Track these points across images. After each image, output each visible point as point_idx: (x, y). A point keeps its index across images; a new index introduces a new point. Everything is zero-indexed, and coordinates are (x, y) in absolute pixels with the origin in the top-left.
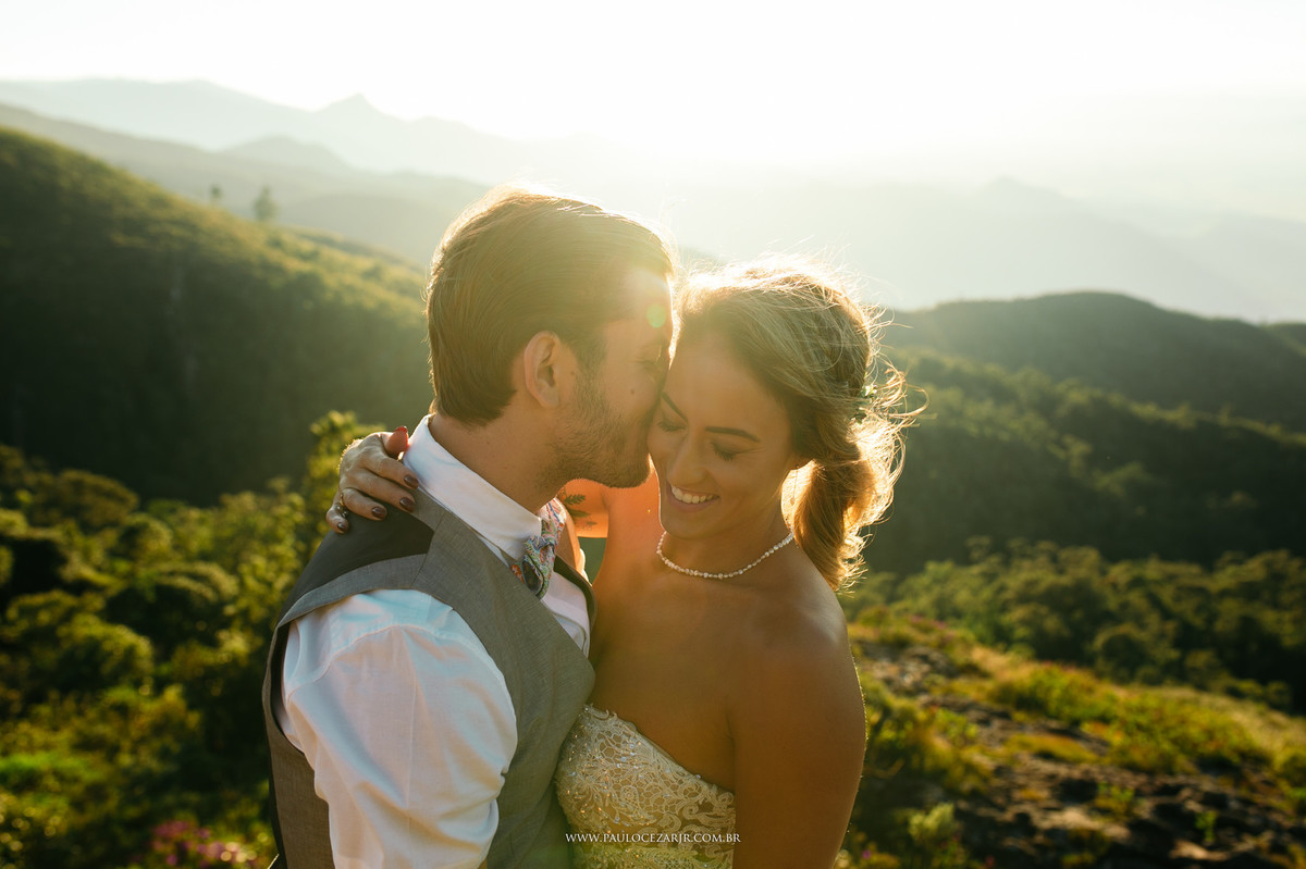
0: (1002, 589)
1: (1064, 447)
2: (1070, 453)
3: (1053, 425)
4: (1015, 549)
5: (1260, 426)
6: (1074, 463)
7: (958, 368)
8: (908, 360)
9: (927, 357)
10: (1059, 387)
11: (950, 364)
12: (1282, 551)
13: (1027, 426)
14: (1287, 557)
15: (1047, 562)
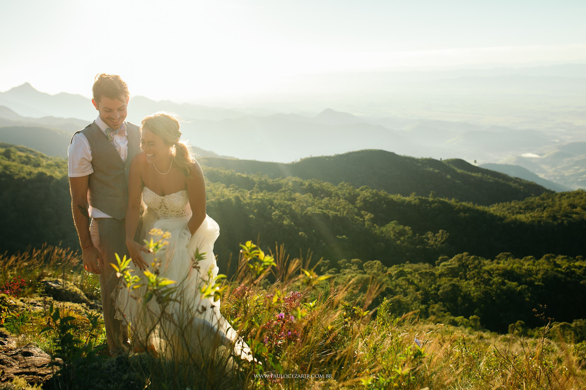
1: (362, 216)
2: (364, 219)
3: (355, 207)
4: (341, 264)
5: (447, 201)
6: (366, 223)
7: (310, 185)
8: (287, 184)
9: (296, 181)
10: (358, 190)
11: (307, 184)
12: (465, 254)
13: (344, 208)
14: (467, 255)
15: (356, 270)
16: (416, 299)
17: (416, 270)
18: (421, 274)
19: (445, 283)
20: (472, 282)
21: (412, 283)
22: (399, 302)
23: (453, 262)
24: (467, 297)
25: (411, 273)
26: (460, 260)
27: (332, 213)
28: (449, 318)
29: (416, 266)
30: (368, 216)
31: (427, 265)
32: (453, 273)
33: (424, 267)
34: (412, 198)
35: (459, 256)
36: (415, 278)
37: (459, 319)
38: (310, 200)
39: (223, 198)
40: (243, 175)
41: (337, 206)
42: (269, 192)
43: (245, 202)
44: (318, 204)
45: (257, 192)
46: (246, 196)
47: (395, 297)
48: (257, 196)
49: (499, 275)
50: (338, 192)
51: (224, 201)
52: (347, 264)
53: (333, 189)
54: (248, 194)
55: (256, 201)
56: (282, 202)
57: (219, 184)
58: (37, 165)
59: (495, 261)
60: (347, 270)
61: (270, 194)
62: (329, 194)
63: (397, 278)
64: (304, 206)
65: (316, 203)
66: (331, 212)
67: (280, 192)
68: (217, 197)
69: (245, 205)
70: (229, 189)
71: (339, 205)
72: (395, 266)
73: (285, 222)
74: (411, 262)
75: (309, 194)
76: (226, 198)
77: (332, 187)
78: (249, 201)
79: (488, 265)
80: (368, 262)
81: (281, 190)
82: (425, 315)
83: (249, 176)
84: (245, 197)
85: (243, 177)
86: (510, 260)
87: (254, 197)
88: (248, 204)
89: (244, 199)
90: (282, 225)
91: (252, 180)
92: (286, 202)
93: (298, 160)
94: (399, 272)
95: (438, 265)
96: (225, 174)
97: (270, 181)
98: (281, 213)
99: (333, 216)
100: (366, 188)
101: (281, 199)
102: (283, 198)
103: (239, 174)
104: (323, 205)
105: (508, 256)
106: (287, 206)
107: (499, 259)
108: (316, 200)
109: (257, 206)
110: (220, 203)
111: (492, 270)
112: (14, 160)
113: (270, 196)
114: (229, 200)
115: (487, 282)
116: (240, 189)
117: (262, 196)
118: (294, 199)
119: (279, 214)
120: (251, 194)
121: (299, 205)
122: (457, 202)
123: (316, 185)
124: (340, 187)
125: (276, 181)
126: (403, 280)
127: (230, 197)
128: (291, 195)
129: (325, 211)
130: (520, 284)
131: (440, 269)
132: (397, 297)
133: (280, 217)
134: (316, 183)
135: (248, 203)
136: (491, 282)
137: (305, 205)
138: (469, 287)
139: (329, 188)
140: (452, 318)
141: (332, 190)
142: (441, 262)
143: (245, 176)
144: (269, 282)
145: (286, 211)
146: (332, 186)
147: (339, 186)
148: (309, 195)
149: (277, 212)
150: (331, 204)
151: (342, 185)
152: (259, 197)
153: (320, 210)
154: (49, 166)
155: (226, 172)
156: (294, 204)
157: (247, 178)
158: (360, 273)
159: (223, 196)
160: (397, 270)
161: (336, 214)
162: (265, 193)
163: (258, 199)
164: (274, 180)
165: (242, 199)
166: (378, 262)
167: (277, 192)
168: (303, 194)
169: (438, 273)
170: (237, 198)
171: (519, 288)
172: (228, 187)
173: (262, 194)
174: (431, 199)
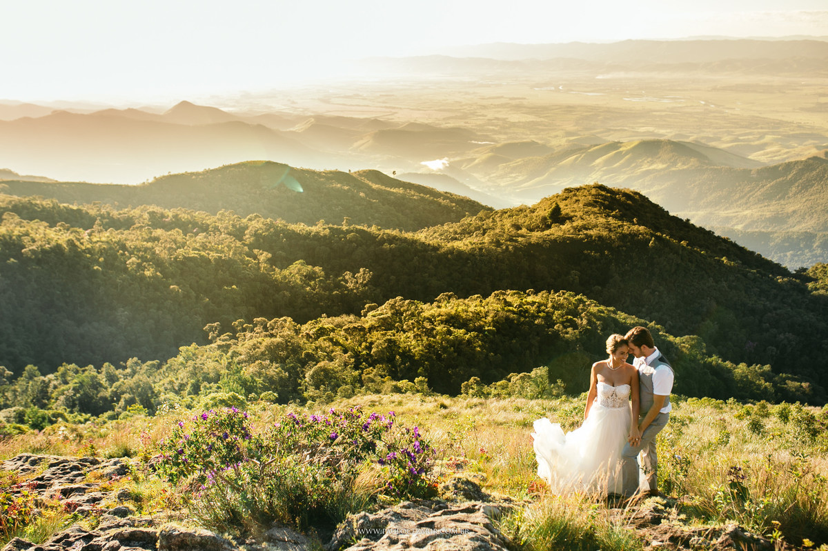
0: (235, 354)
1: (255, 257)
2: (259, 260)
3: (245, 245)
4: (237, 327)
5: (365, 229)
6: (263, 266)
7: (176, 216)
8: (141, 216)
9: (154, 212)
10: (245, 220)
11: (171, 214)
12: (398, 298)
13: (229, 247)
14: (401, 300)
15: (262, 332)
16: (346, 365)
17: (339, 326)
18: (346, 330)
19: (378, 339)
20: (411, 334)
21: (336, 343)
22: (325, 370)
23: (385, 310)
24: (407, 355)
25: (333, 330)
26: (392, 307)
27: (213, 255)
28: (390, 383)
29: (337, 320)
30: (264, 256)
31: (352, 317)
32: (386, 325)
33: (347, 320)
34: (320, 228)
35: (391, 301)
36: (340, 336)
37: (403, 383)
38: (180, 238)
39: (49, 244)
40: (71, 206)
41: (218, 245)
42: (117, 230)
43: (84, 248)
44: (190, 243)
45: (100, 232)
46: (83, 239)
47: (319, 365)
48: (100, 238)
49: (442, 322)
50: (217, 224)
51: (50, 248)
52: (244, 326)
53: (210, 220)
54: (85, 235)
55: (100, 246)
56: (138, 243)
57: (37, 222)
59: (435, 304)
60: (248, 334)
61: (118, 234)
62: (205, 229)
63: (316, 339)
64: (172, 248)
65: (188, 243)
66: (211, 253)
67: (134, 230)
68: (40, 243)
69: (84, 251)
70: (54, 229)
71: (222, 244)
72: (310, 322)
73: (147, 273)
74: (329, 315)
75: (177, 229)
76: (53, 243)
77: (207, 218)
78: (89, 246)
79: (428, 310)
80: (273, 321)
81: (135, 226)
82: (359, 384)
83: (80, 207)
84: (82, 241)
85: (72, 210)
86: (454, 301)
87: (95, 239)
88: (89, 251)
89: (82, 244)
90: (143, 278)
91: (87, 213)
92: (145, 243)
93: (151, 180)
94: (318, 330)
95: (365, 316)
96: (42, 205)
97: (115, 214)
98: (140, 261)
99: (215, 259)
100: (256, 216)
101: (137, 239)
102: (140, 238)
103: (65, 205)
104: (198, 244)
105: (450, 297)
106: (146, 250)
107: (439, 301)
108: (187, 238)
109: (102, 252)
110: (44, 251)
111: (433, 316)
113: (119, 236)
114: (58, 247)
115: (429, 333)
116: (72, 229)
117: (108, 237)
118: (156, 239)
119: (137, 261)
120: (90, 235)
121: (165, 248)
122: (379, 230)
123: (184, 216)
124: (220, 217)
125: (124, 213)
126: (325, 340)
127: (60, 242)
128: (151, 233)
129: (203, 253)
130: (468, 331)
131: (369, 320)
132: (321, 364)
133: (139, 265)
134: (185, 213)
135: (88, 249)
136: (434, 332)
137: (174, 246)
138: (409, 340)
139: (203, 219)
141: (208, 222)
142: (368, 311)
143: (75, 208)
144: (140, 361)
145: (147, 257)
146: (207, 216)
147: (218, 216)
148: (177, 232)
149: (134, 259)
150: (210, 242)
151: (222, 215)
152: (104, 239)
153: (196, 252)
155: (44, 203)
156: (156, 245)
157: (79, 211)
158: (266, 336)
160: (315, 327)
161: (219, 256)
162: (111, 233)
163: (102, 242)
164: (121, 212)
165: (78, 243)
166: (289, 319)
167: (128, 229)
168: (168, 231)
169: (367, 326)
170: (70, 242)
171: (467, 336)
172: (51, 227)
173: (107, 234)
174: (345, 228)
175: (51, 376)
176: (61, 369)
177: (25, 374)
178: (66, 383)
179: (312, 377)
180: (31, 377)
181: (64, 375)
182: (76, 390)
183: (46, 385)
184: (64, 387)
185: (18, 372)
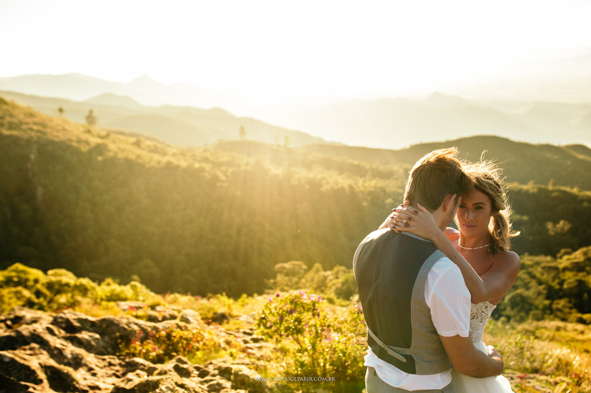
5: (568, 190)
16: (539, 294)
17: (538, 264)
18: (543, 268)
21: (533, 277)
22: (521, 296)
23: (578, 256)
25: (532, 266)
26: (585, 254)
28: (576, 315)
29: (537, 259)
32: (578, 267)
33: (546, 260)
34: (530, 187)
35: (584, 249)
36: (537, 271)
37: (587, 316)
39: (337, 186)
40: (354, 162)
42: (381, 179)
43: (358, 190)
45: (370, 180)
46: (359, 184)
47: (517, 291)
48: (370, 184)
51: (338, 189)
54: (360, 181)
55: (369, 189)
56: (394, 189)
57: (332, 171)
58: (164, 154)
61: (382, 182)
67: (392, 180)
68: (332, 185)
69: (359, 193)
70: (341, 176)
74: (531, 254)
76: (340, 186)
78: (362, 189)
81: (393, 178)
82: (549, 312)
83: (360, 163)
85: (355, 165)
87: (367, 185)
89: (358, 187)
91: (364, 167)
92: (398, 189)
93: (408, 147)
95: (561, 258)
96: (336, 161)
97: (381, 168)
102: (395, 186)
103: (350, 161)
106: (399, 194)
109: (370, 193)
110: (333, 191)
112: (144, 149)
113: (382, 184)
114: (343, 189)
116: (353, 177)
117: (375, 184)
120: (364, 181)
122: (580, 191)
125: (388, 168)
127: (344, 185)
131: (564, 261)
132: (519, 291)
135: (361, 191)
140: (579, 315)
142: (563, 255)
143: (356, 163)
149: (390, 200)
152: (372, 185)
154: (174, 155)
155: (338, 159)
157: (359, 165)
159: (337, 184)
162: (377, 181)
163: (371, 187)
164: (386, 167)
165: (355, 187)
167: (389, 179)
169: (561, 266)
170: (351, 187)
172: (340, 174)
173: (374, 182)
174: (550, 188)
175: (329, 273)
176: (336, 269)
177: (314, 269)
178: (337, 278)
179: (511, 300)
180: (317, 271)
181: (337, 273)
182: (343, 284)
183: (325, 278)
184: (335, 281)
185: (310, 267)
